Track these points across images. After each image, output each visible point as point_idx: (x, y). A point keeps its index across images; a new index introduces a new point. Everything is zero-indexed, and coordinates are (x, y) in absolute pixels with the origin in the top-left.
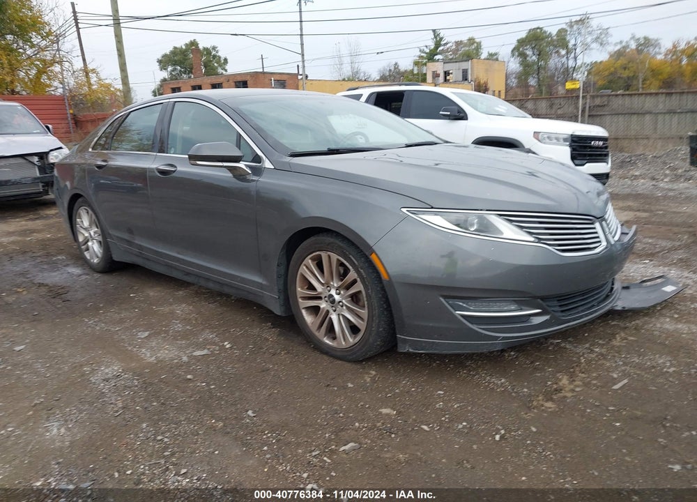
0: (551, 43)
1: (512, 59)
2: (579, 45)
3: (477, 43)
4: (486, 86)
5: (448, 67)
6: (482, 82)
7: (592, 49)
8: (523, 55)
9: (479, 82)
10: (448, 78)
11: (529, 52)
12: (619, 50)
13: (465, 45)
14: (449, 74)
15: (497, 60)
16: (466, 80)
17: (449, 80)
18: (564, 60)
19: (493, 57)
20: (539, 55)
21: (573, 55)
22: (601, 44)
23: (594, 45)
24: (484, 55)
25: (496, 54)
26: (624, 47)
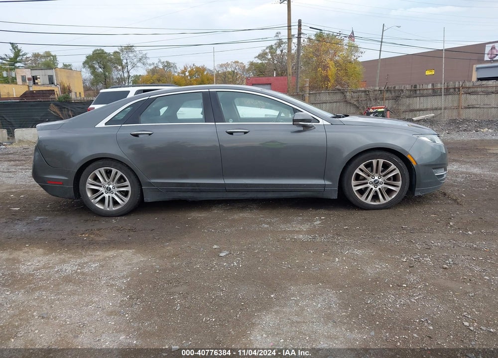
0: (110, 61)
1: (84, 70)
2: (129, 63)
3: (53, 56)
4: (69, 89)
5: (35, 73)
6: (66, 86)
7: (138, 67)
8: (92, 68)
9: (64, 86)
10: (36, 81)
11: (97, 66)
12: (153, 69)
13: (42, 57)
14: (37, 79)
15: (71, 69)
16: (53, 83)
17: (37, 83)
18: (121, 73)
19: (67, 67)
20: (103, 68)
21: (126, 70)
22: (143, 64)
23: (139, 64)
24: (60, 66)
25: (70, 65)
26: (155, 67)
